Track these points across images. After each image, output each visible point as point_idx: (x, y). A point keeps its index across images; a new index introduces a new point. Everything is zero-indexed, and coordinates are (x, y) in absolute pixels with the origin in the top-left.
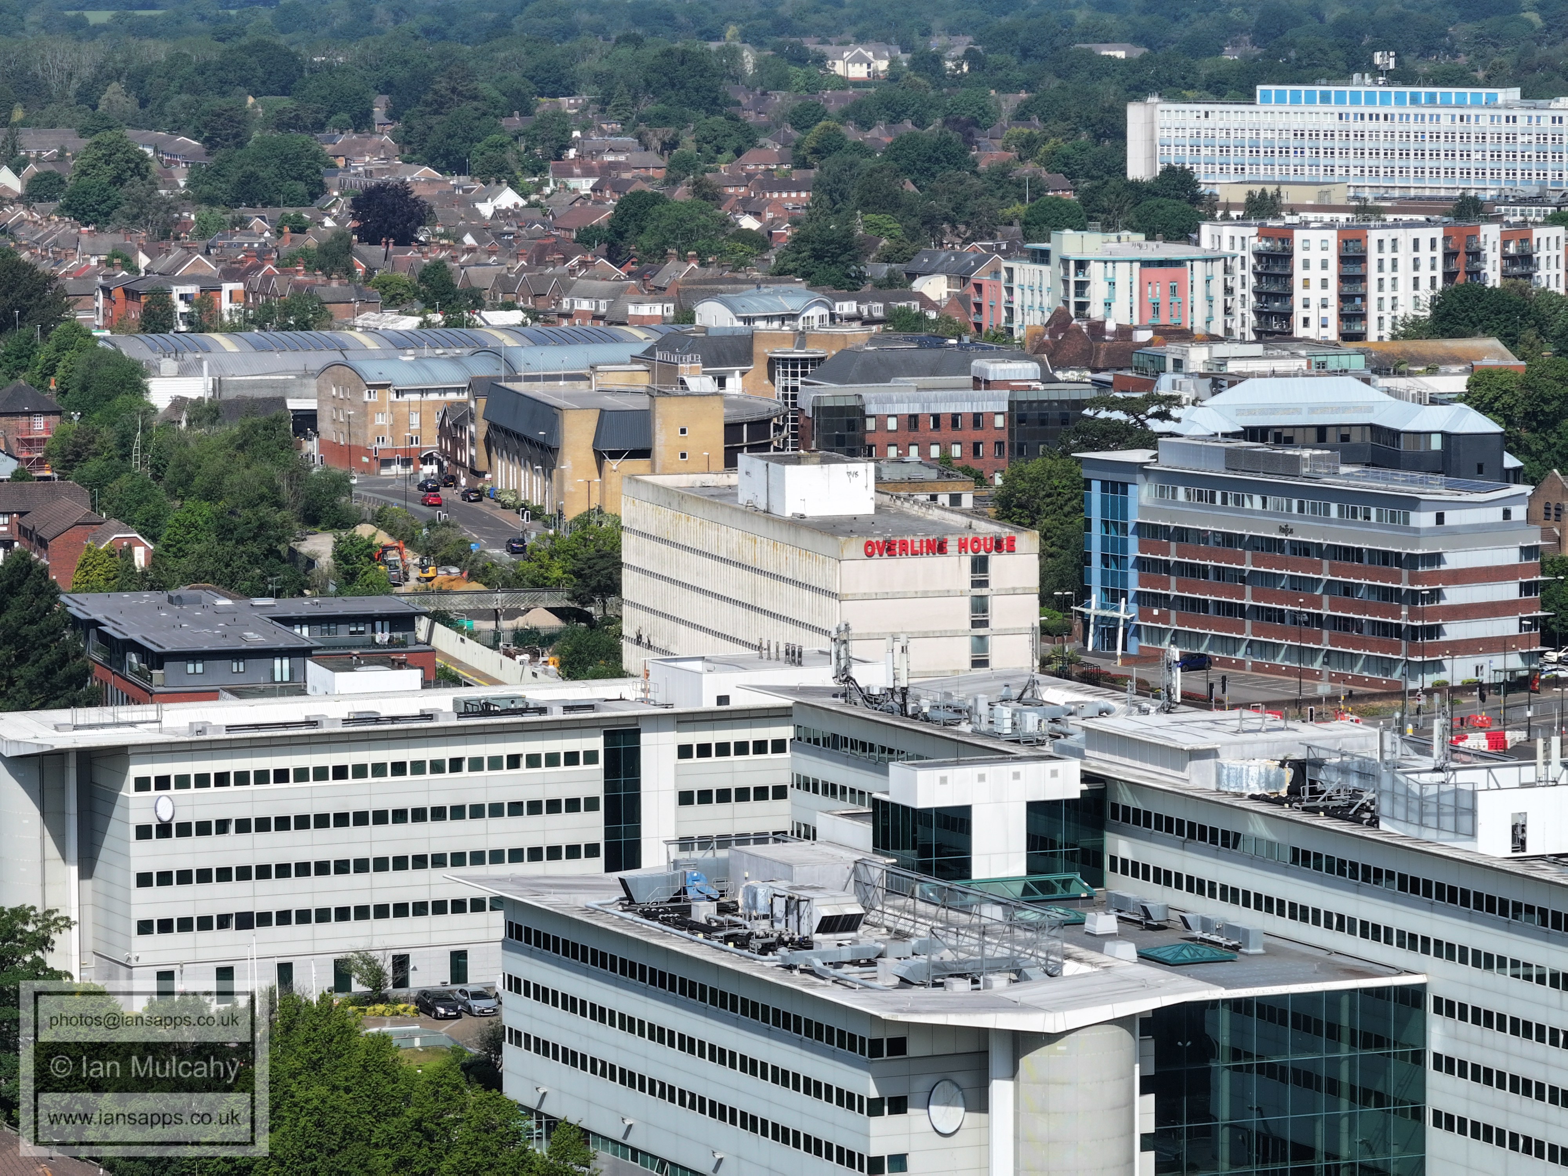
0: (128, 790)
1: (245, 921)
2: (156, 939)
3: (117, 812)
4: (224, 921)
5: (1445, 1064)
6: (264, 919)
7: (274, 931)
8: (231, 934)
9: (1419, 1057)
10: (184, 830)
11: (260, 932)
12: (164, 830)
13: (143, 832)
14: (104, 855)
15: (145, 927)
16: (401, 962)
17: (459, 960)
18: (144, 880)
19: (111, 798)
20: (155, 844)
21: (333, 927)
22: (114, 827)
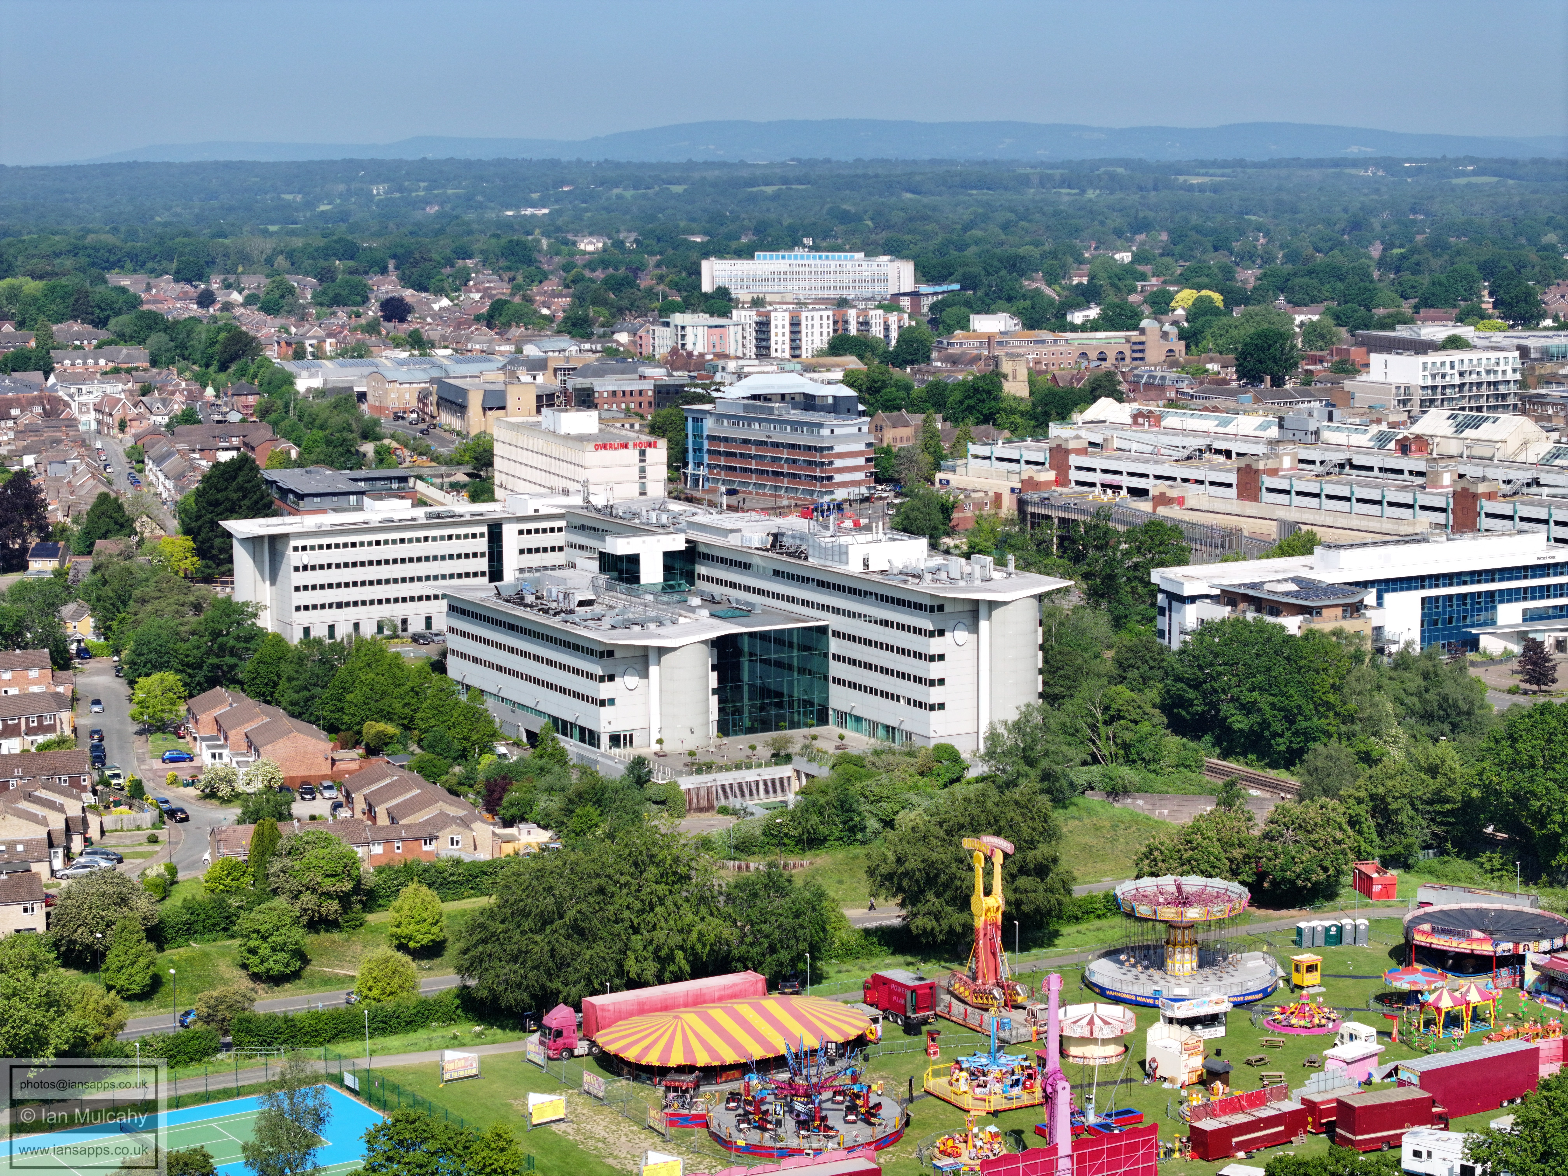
0: (290, 552)
1: (339, 605)
2: (303, 613)
3: (285, 561)
4: (331, 606)
5: (837, 658)
6: (347, 604)
7: (352, 609)
8: (334, 611)
9: (826, 655)
10: (313, 568)
11: (345, 610)
12: (305, 568)
13: (297, 569)
14: (279, 578)
15: (298, 608)
16: (405, 622)
17: (428, 620)
18: (297, 589)
19: (282, 555)
20: (301, 573)
21: (376, 607)
22: (283, 567)
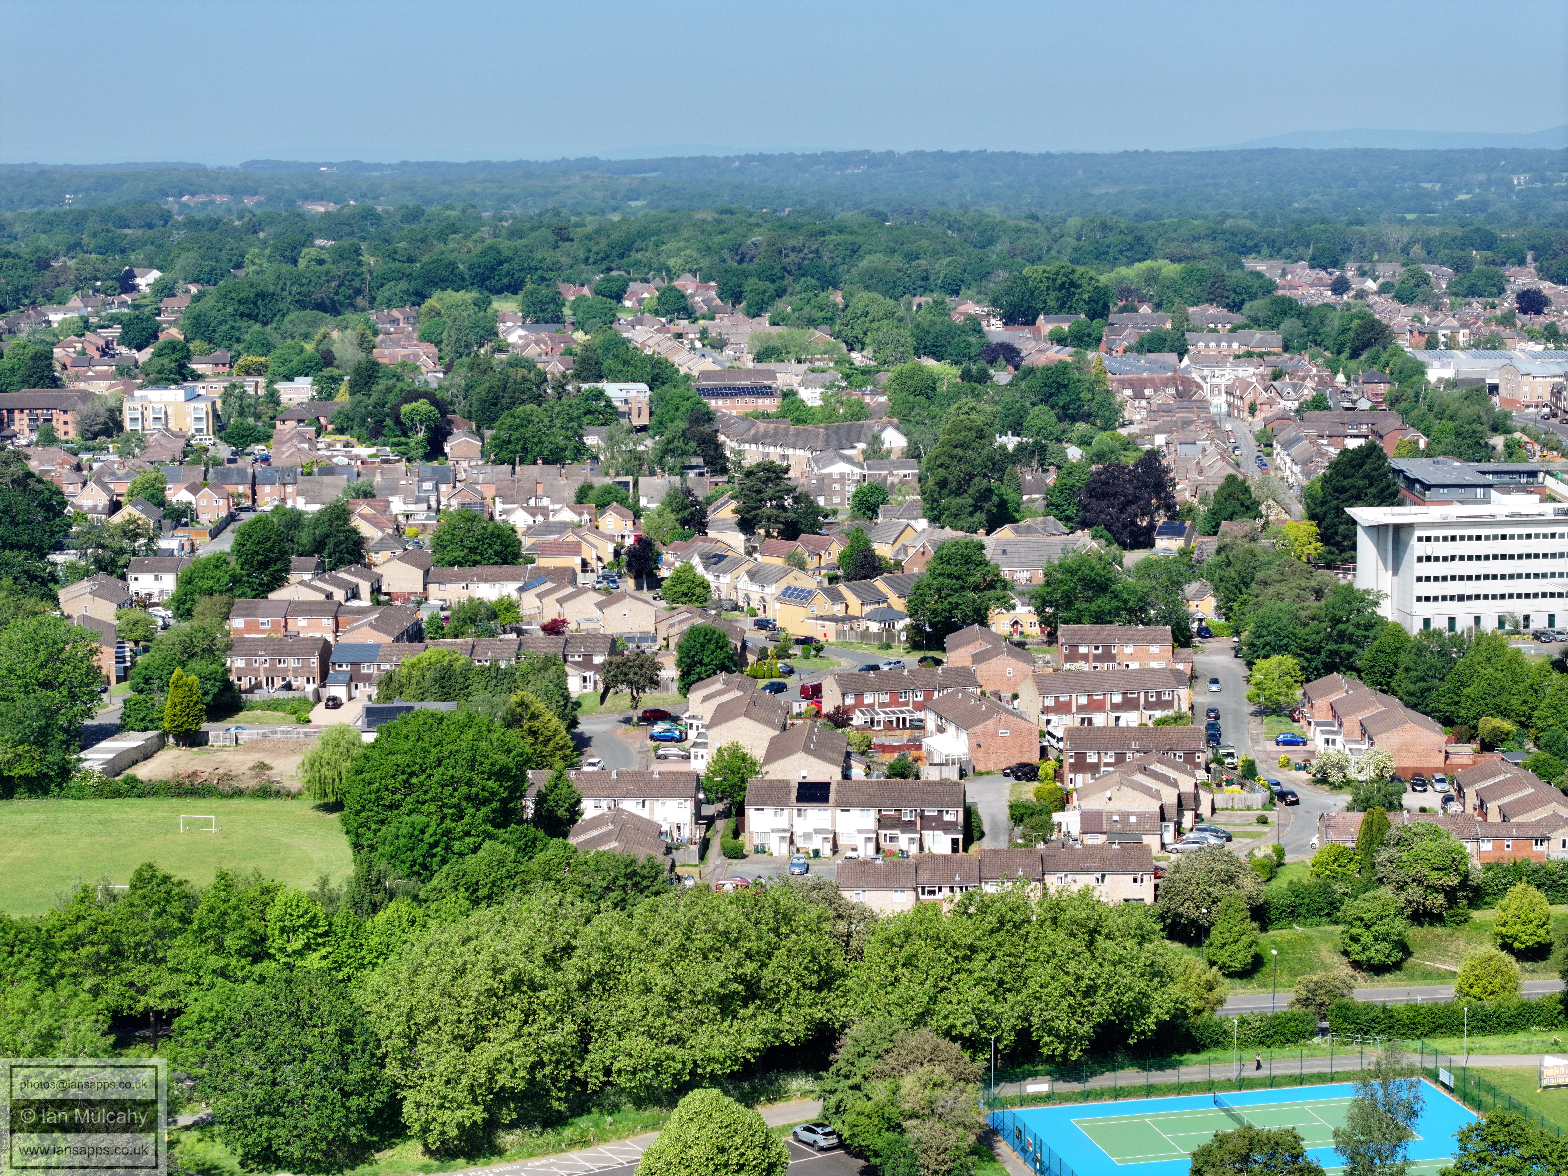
0: (1414, 542)
1: (1461, 598)
2: (1424, 603)
3: (1409, 550)
4: (1452, 598)
6: (1469, 597)
7: (1474, 602)
8: (1455, 603)
10: (1437, 559)
11: (1467, 603)
12: (1428, 559)
13: (1420, 559)
14: (1402, 568)
15: (1419, 599)
16: (1527, 618)
17: (1552, 618)
18: (1419, 579)
19: (1406, 545)
20: (1424, 564)
21: (1499, 602)
22: (1407, 557)
